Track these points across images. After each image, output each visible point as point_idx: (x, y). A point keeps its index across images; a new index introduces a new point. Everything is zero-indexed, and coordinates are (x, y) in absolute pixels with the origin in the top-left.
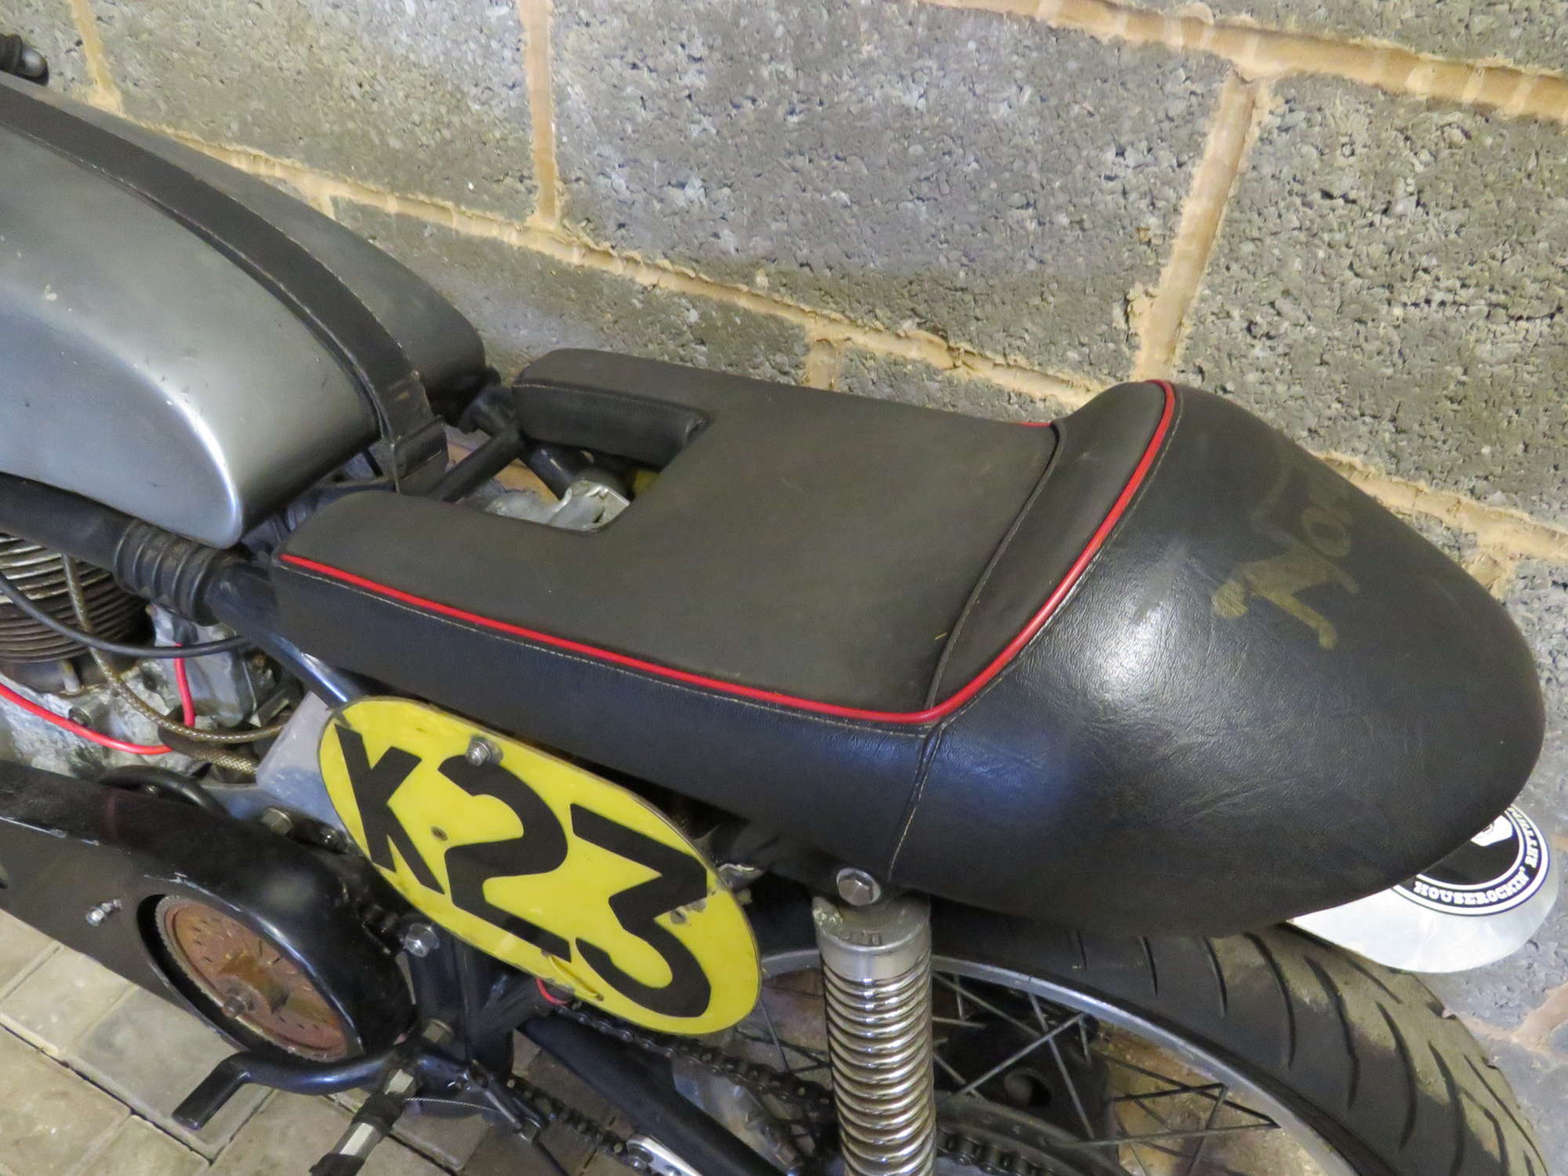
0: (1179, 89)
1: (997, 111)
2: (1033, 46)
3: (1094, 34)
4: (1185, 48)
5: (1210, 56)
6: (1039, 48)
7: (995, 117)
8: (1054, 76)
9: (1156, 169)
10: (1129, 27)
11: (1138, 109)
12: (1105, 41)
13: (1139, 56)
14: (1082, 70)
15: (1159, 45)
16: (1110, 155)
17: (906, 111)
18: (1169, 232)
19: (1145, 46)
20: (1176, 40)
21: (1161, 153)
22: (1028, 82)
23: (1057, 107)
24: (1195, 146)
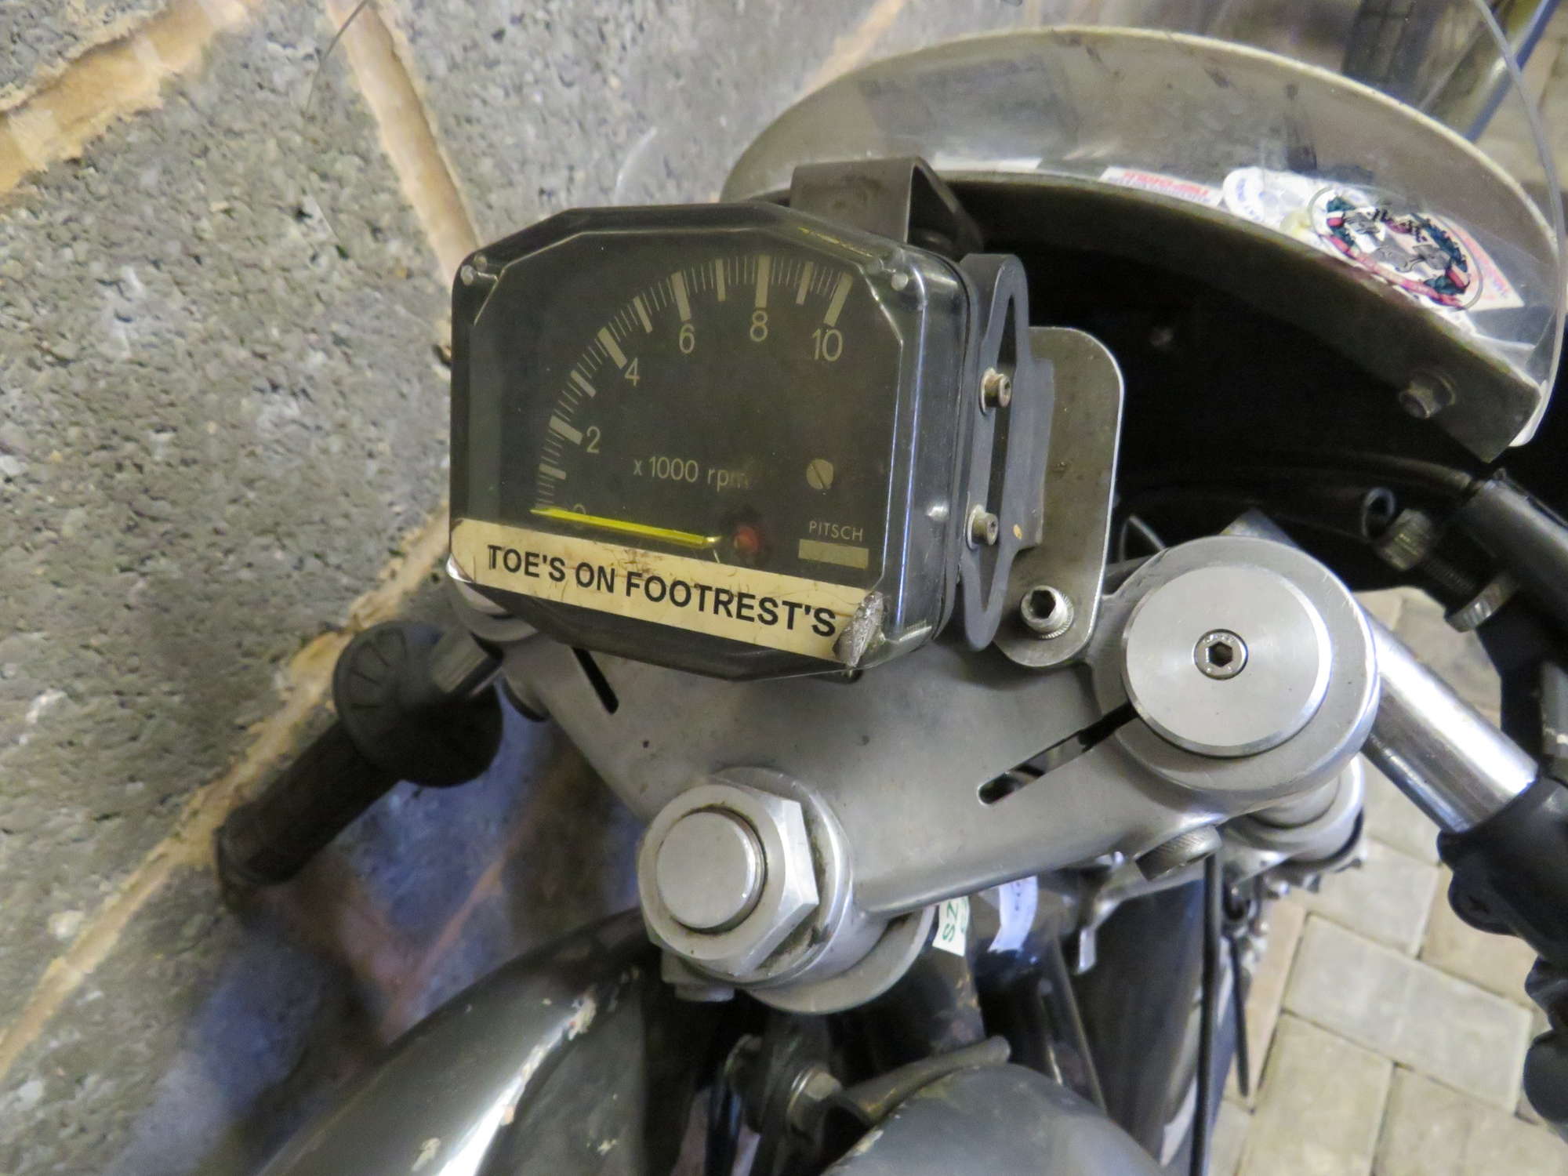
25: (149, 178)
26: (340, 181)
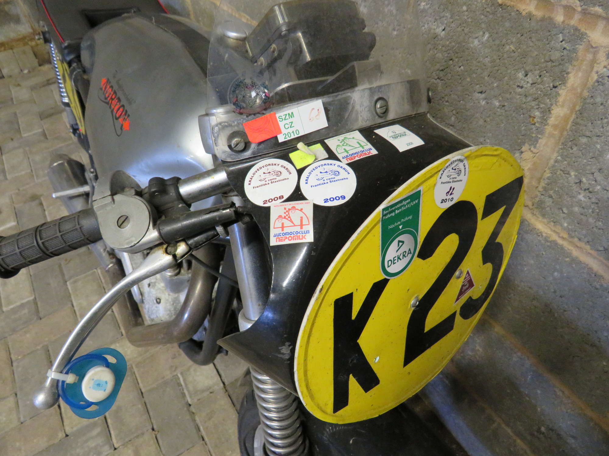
0: (558, 45)
1: (473, 42)
2: (491, 12)
3: (518, 9)
4: (563, 22)
5: (576, 29)
6: (493, 14)
7: (472, 45)
8: (499, 29)
9: (542, 86)
10: (537, 8)
11: (536, 53)
12: (524, 13)
13: (539, 24)
14: (512, 27)
15: (551, 19)
16: (520, 75)
17: (436, 36)
18: (544, 121)
19: (543, 19)
20: (559, 18)
21: (545, 79)
22: (487, 30)
23: (498, 46)
24: (562, 78)
25: (507, 24)
26: (542, 82)
